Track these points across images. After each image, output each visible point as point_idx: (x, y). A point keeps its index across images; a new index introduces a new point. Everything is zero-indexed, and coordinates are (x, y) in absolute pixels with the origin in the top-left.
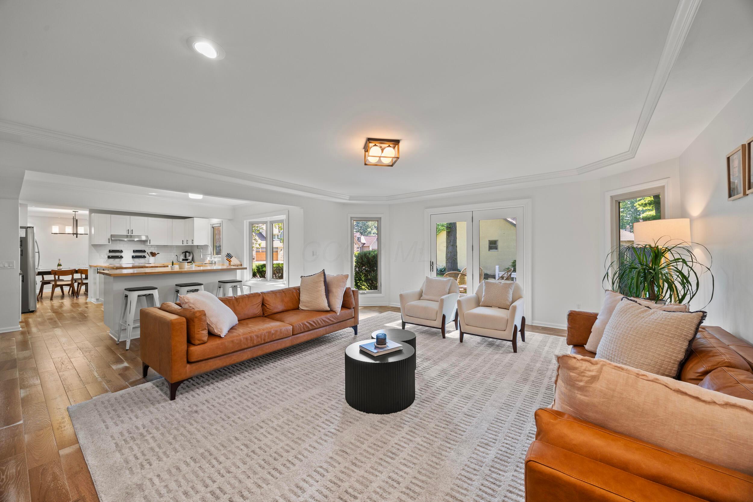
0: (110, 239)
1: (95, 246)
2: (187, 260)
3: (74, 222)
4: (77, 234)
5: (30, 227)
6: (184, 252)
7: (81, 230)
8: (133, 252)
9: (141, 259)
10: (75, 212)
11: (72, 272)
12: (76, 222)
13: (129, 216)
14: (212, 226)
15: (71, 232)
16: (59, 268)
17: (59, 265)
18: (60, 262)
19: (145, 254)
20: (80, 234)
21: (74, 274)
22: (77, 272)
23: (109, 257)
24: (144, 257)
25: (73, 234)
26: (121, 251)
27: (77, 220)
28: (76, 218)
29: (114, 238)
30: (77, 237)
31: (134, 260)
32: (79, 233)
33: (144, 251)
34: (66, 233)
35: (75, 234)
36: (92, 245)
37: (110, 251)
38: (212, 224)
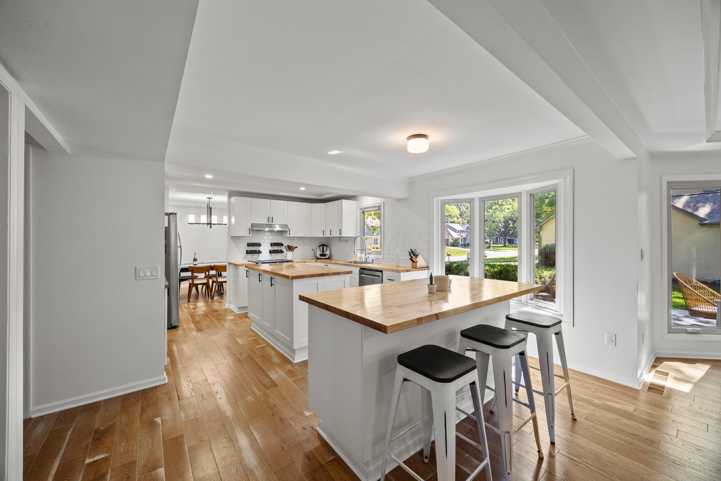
0: (251, 230)
1: (235, 238)
2: (325, 255)
3: (209, 210)
4: (211, 224)
5: (172, 214)
6: (321, 246)
7: (215, 219)
8: (271, 246)
9: (278, 254)
10: (209, 198)
11: (208, 268)
12: (210, 211)
13: (270, 200)
14: (362, 210)
15: (206, 222)
16: (195, 263)
17: (195, 260)
18: (196, 256)
19: (283, 248)
20: (214, 224)
21: (210, 271)
22: (212, 268)
23: (248, 252)
24: (281, 252)
25: (208, 224)
26: (259, 245)
27: (211, 208)
28: (211, 206)
29: (255, 229)
30: (211, 228)
31: (271, 256)
32: (212, 223)
33: (281, 245)
34: (202, 223)
35: (209, 224)
36: (231, 237)
37: (249, 245)
38: (363, 207)
